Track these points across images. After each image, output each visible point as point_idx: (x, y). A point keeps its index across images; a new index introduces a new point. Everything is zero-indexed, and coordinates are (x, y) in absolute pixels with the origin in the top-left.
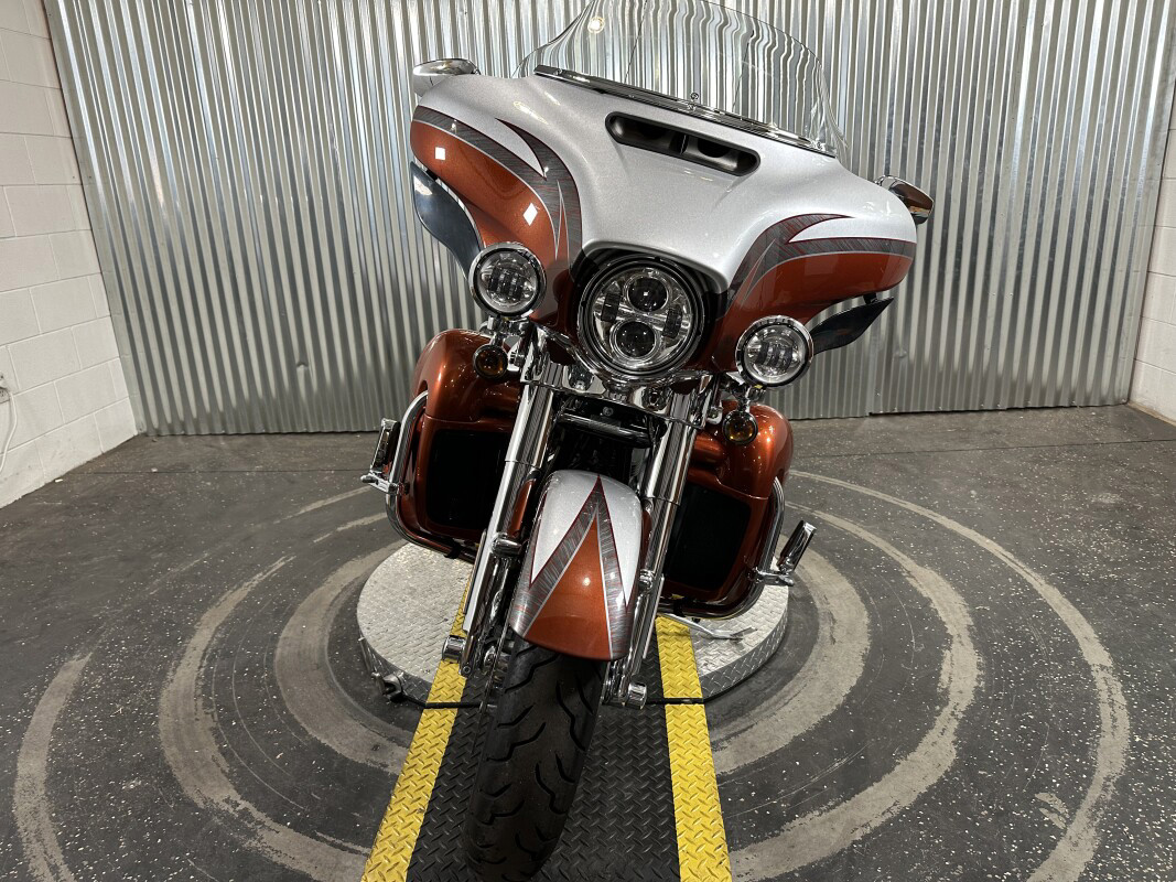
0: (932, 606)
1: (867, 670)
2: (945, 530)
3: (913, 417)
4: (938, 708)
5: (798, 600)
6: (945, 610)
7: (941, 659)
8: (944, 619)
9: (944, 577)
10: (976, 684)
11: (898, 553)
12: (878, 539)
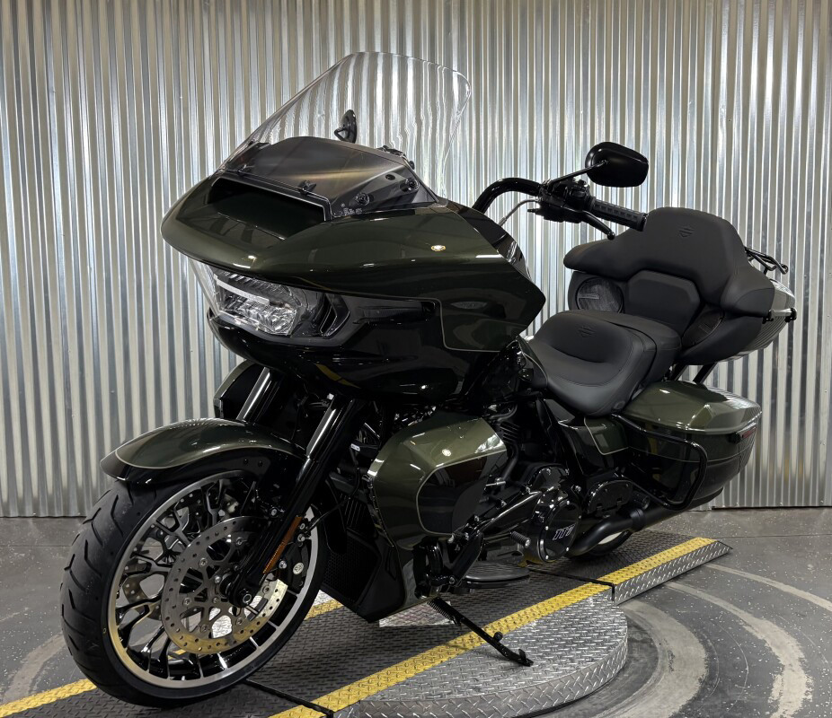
0: (766, 645)
1: (703, 690)
2: (782, 592)
3: (753, 512)
4: (768, 713)
5: (636, 641)
6: (778, 647)
7: (772, 681)
8: (777, 654)
9: (778, 624)
10: (804, 697)
11: (737, 609)
12: (716, 599)
